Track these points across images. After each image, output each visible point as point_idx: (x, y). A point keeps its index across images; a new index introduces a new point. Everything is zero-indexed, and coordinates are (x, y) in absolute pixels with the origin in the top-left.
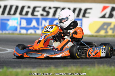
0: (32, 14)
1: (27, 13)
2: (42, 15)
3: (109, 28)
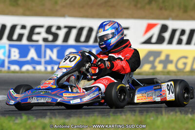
0: (30, 39)
1: (21, 37)
2: (45, 40)
3: (158, 60)
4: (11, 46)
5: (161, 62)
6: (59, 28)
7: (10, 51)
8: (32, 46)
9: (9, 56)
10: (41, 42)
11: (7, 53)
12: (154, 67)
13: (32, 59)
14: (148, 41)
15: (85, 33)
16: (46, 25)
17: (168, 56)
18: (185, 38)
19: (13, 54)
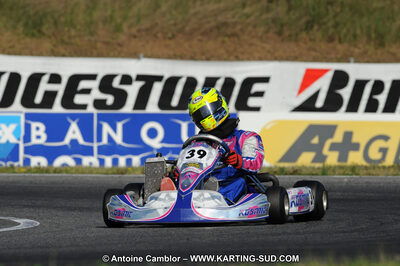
3: (328, 144)
6: (127, 80)
7: (28, 128)
8: (73, 117)
9: (27, 138)
10: (91, 109)
12: (320, 158)
13: (74, 142)
15: (179, 89)
16: (101, 75)
18: (382, 98)
19: (34, 133)
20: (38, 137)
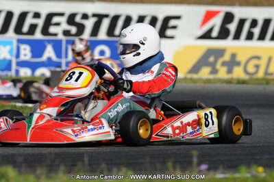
3: (220, 61)
4: (20, 41)
5: (224, 64)
6: (85, 17)
7: (18, 49)
8: (49, 41)
9: (18, 56)
10: (61, 37)
11: (15, 52)
12: (214, 71)
13: (49, 59)
14: (207, 36)
16: (68, 13)
17: (234, 56)
18: (257, 31)
19: (22, 52)
20: (25, 55)
